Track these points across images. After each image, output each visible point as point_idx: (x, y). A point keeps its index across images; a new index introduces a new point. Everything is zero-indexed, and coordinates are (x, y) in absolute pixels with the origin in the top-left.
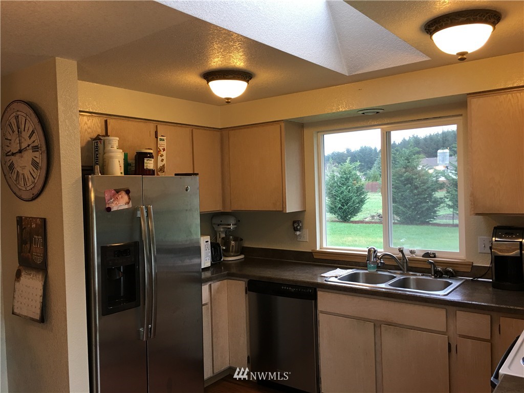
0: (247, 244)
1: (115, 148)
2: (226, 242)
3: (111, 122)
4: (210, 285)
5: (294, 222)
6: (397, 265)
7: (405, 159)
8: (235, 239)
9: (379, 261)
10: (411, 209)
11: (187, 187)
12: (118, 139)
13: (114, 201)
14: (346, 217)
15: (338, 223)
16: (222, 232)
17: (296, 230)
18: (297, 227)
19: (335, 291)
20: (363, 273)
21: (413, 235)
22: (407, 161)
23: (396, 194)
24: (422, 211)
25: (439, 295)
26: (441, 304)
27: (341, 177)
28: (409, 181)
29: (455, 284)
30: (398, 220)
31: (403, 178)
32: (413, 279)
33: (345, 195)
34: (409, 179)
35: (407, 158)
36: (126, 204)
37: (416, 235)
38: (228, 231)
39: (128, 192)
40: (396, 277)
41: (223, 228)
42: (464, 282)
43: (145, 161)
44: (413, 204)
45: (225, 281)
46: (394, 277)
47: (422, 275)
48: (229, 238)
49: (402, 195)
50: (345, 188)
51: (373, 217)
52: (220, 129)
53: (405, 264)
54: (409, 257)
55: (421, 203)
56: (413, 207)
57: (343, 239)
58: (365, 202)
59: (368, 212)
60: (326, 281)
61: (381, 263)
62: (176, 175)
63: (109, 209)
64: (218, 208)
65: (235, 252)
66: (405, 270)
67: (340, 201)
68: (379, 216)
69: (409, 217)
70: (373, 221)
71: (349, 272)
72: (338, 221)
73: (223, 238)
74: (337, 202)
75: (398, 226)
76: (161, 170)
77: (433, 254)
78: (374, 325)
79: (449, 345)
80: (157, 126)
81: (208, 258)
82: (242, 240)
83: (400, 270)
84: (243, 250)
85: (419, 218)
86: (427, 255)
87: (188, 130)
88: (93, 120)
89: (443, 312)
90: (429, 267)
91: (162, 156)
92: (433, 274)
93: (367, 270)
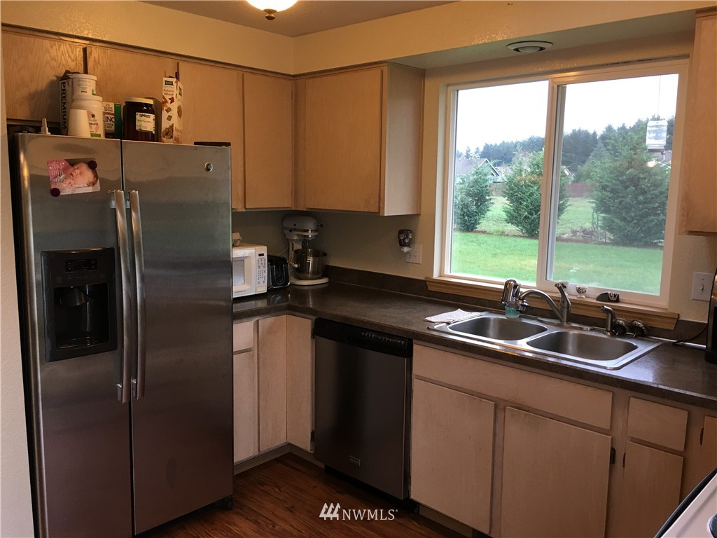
0: (335, 262)
1: (89, 93)
2: (300, 257)
3: (95, 53)
4: (258, 321)
5: (401, 232)
6: (551, 309)
7: (631, 149)
8: (316, 254)
9: (520, 302)
10: (632, 224)
11: (208, 165)
12: (95, 78)
13: (66, 178)
14: (533, 231)
15: (521, 238)
16: (296, 241)
17: (402, 244)
18: (404, 240)
19: (439, 347)
20: (495, 319)
21: (629, 261)
22: (632, 152)
23: (612, 201)
24: (649, 227)
25: (605, 368)
26: (605, 384)
27: (532, 172)
28: (635, 181)
29: (642, 348)
30: (610, 239)
31: (624, 177)
32: (574, 334)
33: (536, 199)
34: (633, 178)
35: (635, 147)
36: (89, 185)
37: (634, 262)
38: (305, 241)
39: (92, 165)
40: (545, 330)
41: (298, 235)
42: (657, 347)
43: (138, 117)
44: (636, 216)
45: (284, 318)
46: (544, 330)
47: (591, 330)
48: (307, 251)
49: (620, 203)
50: (536, 188)
51: (574, 232)
52: (294, 76)
53: (566, 310)
54: (575, 298)
55: (648, 215)
56: (635, 221)
57: (522, 262)
58: (566, 209)
59: (570, 225)
60: (428, 328)
61: (522, 305)
62: (196, 143)
63: (56, 192)
64: (286, 203)
65: (314, 273)
66: (565, 319)
67: (527, 206)
68: (583, 232)
69: (628, 235)
70: (574, 238)
71: (475, 315)
72: (521, 236)
73: (296, 252)
74: (523, 208)
75: (609, 247)
76: (167, 134)
77: (615, 296)
78: (496, 407)
79: (613, 451)
80: (178, 64)
81: (261, 280)
82: (325, 255)
83: (556, 318)
84: (325, 271)
85: (642, 237)
86: (605, 297)
87: (235, 74)
88: (60, 46)
89: (609, 397)
90: (602, 316)
91: (168, 110)
92: (609, 329)
93: (504, 314)
